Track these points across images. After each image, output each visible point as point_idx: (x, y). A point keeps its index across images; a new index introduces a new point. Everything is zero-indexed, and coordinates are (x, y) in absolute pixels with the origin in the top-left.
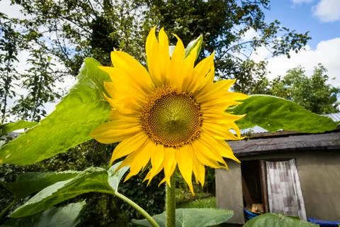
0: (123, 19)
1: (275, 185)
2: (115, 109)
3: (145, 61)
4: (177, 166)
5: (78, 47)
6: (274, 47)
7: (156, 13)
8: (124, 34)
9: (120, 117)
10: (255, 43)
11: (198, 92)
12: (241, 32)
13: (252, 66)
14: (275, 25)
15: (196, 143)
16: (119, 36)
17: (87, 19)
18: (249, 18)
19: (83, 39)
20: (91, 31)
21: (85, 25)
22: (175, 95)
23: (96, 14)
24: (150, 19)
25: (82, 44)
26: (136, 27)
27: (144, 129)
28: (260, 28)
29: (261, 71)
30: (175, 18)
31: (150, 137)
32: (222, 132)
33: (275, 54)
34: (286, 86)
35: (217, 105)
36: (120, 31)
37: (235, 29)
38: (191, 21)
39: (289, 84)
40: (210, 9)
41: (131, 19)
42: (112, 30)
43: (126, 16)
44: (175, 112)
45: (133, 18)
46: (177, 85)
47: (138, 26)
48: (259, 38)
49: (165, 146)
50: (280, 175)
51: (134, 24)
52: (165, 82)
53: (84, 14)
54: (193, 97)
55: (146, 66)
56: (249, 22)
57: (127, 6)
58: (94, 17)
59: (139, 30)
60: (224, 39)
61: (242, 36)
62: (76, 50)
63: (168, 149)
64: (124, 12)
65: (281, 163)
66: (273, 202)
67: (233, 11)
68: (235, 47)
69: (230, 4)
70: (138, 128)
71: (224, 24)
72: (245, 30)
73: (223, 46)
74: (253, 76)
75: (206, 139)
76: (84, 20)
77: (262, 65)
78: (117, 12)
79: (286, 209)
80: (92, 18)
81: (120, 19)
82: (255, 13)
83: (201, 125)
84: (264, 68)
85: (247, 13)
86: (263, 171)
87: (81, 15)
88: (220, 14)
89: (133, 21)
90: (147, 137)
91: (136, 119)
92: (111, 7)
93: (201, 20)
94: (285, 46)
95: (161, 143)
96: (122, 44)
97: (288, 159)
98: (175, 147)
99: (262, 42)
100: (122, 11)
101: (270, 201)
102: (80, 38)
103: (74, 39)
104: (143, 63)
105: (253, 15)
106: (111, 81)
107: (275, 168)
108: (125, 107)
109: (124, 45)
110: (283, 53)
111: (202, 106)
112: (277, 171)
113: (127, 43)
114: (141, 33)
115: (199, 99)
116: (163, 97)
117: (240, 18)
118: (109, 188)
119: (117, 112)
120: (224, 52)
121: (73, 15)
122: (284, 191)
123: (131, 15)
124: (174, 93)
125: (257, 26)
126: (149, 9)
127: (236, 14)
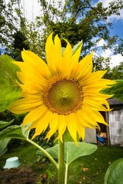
0: (31, 33)
1: (113, 123)
2: (24, 91)
3: (44, 56)
4: (67, 128)
5: (6, 48)
6: (115, 50)
7: (50, 29)
8: (32, 41)
9: (28, 95)
10: (104, 48)
11: (81, 79)
12: (97, 41)
13: (102, 60)
14: (116, 38)
15: (79, 112)
16: (30, 43)
17: (11, 32)
18: (101, 34)
19: (9, 44)
20: (14, 39)
21: (10, 36)
22: (66, 81)
23: (16, 30)
24: (47, 33)
25: (9, 46)
26: (39, 37)
27: (45, 103)
28: (107, 39)
29: (107, 63)
30: (61, 33)
31: (49, 108)
32: (96, 105)
33: (115, 53)
34: (120, 71)
35: (94, 88)
36: (30, 40)
37: (93, 40)
38: (69, 35)
39: (121, 70)
40: (80, 28)
41: (36, 32)
42: (25, 39)
43: (33, 31)
44: (65, 92)
45: (37, 32)
46: (67, 74)
47: (40, 37)
48: (106, 45)
49: (58, 114)
50: (116, 118)
51: (38, 36)
52: (59, 72)
53: (10, 29)
54: (77, 82)
55: (45, 60)
56: (101, 35)
57: (34, 25)
58: (15, 31)
59: (40, 39)
60: (88, 45)
61: (97, 43)
62: (5, 50)
63: (61, 115)
64: (32, 29)
65: (116, 111)
66: (111, 132)
67: (93, 29)
68: (94, 50)
69: (91, 25)
70: (41, 103)
71: (88, 37)
72: (99, 40)
73: (87, 49)
74: (103, 65)
75: (86, 110)
76: (9, 33)
77: (108, 60)
78: (28, 29)
79: (118, 135)
80: (14, 32)
81: (30, 32)
82: (105, 31)
83: (82, 100)
84: (109, 61)
85: (100, 30)
86: (107, 116)
87: (8, 30)
88: (85, 31)
89: (37, 34)
90: (47, 108)
91: (39, 97)
92: (25, 25)
93: (75, 34)
94: (121, 49)
95: (56, 112)
96: (32, 47)
97: (120, 110)
98: (65, 114)
99: (108, 47)
100: (31, 28)
101: (110, 131)
102: (7, 43)
103: (4, 44)
104: (43, 58)
105: (103, 32)
106: (21, 72)
107: (113, 114)
108: (32, 89)
109: (32, 48)
110: (119, 53)
111: (83, 88)
112: (114, 116)
113: (34, 47)
114: (42, 41)
115: (81, 83)
116: (57, 82)
117: (96, 33)
118: (23, 137)
119: (26, 93)
120: (88, 52)
121: (3, 30)
122: (118, 126)
123: (36, 31)
124: (65, 79)
125: (106, 38)
126: (46, 28)
127: (94, 31)
